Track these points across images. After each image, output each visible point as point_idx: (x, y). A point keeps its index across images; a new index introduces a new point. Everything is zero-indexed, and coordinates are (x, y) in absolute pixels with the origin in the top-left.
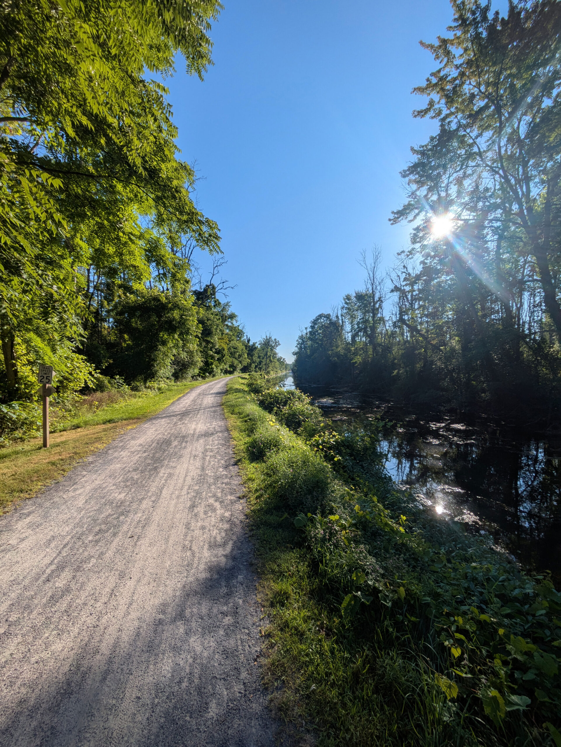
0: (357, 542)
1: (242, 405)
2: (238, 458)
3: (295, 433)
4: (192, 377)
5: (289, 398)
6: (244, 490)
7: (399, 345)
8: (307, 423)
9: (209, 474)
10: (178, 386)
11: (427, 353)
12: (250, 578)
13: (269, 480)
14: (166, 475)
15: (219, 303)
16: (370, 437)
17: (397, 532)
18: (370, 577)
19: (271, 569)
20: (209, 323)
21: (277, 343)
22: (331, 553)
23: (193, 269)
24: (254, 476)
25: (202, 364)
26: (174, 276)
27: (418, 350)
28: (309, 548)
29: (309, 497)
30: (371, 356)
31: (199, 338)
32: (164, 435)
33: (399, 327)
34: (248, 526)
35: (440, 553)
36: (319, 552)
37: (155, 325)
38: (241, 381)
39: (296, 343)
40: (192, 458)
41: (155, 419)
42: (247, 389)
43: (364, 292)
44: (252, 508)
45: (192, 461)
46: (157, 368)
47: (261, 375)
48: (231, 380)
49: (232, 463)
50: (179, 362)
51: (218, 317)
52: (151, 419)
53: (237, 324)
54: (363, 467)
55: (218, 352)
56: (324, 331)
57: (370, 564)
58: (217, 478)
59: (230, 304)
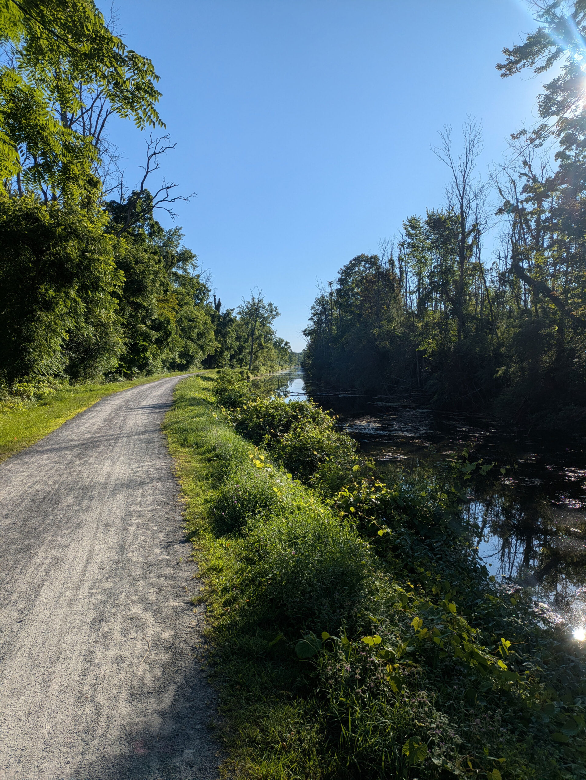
0: (414, 686)
1: (203, 429)
2: (193, 529)
3: (304, 483)
4: (106, 375)
5: (295, 418)
6: (202, 589)
7: (509, 317)
8: (327, 465)
9: (135, 559)
10: (76, 392)
11: (563, 336)
12: (208, 754)
13: (250, 572)
14: (48, 561)
15: (160, 230)
16: (448, 492)
17: (493, 670)
18: (437, 751)
19: (249, 737)
20: (140, 268)
21: (274, 313)
22: (364, 708)
23: (105, 158)
24: (221, 563)
25: (125, 349)
26: (65, 169)
27: (545, 328)
28: (323, 697)
29: (325, 601)
30: (454, 339)
31: (118, 297)
32: (46, 484)
33: (511, 283)
34: (206, 658)
35: (573, 711)
36: (341, 704)
37: (29, 269)
38: (202, 383)
39: (309, 313)
40: (101, 529)
41: (28, 453)
42: (213, 399)
43: (445, 212)
44: (216, 623)
45: (100, 535)
46: (34, 355)
47: (241, 373)
48: (182, 381)
49: (180, 538)
50: (78, 345)
51: (156, 257)
52: (20, 455)
53: (196, 273)
54: (432, 549)
55: (158, 326)
56: (366, 289)
57: (437, 726)
58: (149, 567)
59: (181, 232)
